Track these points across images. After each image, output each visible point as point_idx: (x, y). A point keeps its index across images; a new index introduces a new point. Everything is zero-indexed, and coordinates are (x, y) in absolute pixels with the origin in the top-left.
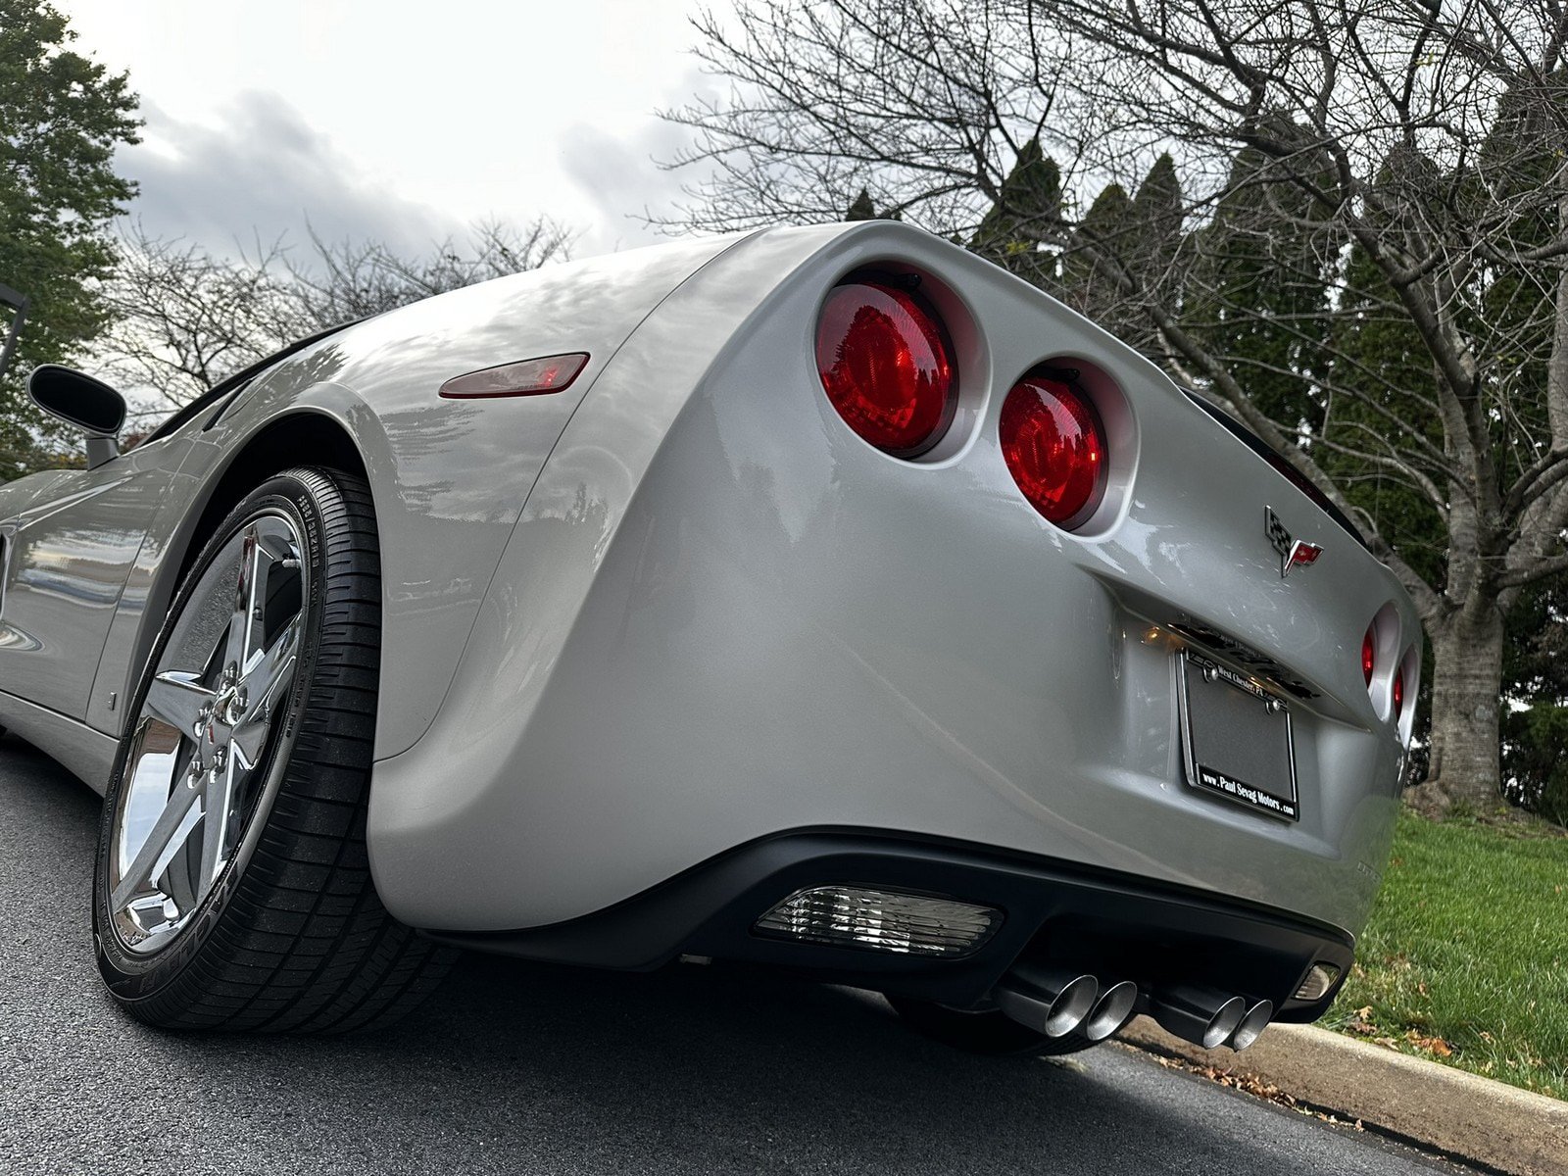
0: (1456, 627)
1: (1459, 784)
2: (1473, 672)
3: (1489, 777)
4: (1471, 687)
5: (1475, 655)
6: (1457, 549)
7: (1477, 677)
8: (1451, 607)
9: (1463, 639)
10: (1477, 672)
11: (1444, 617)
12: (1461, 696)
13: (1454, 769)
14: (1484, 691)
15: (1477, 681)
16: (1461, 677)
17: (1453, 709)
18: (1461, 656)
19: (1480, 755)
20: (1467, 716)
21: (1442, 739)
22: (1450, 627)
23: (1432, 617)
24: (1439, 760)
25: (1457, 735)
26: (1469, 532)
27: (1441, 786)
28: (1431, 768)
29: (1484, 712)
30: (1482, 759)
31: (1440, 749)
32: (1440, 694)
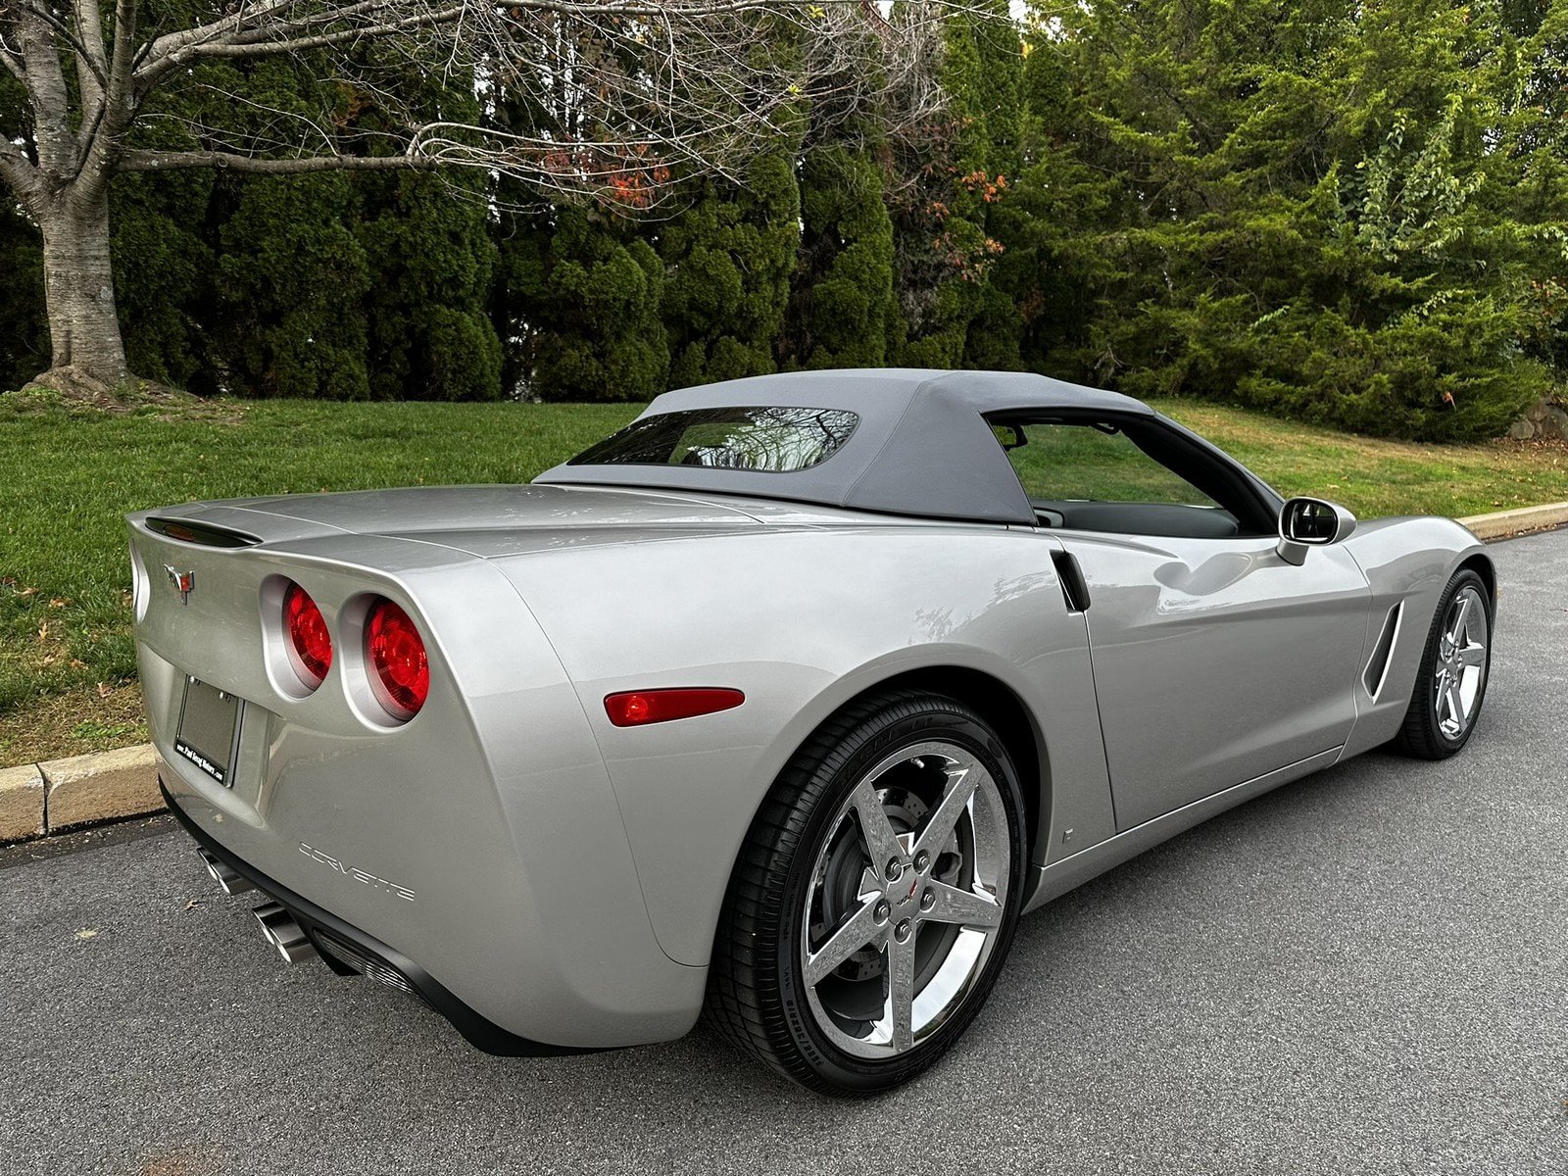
0: (69, 206)
1: (99, 366)
2: (92, 253)
3: (122, 356)
4: (93, 268)
5: (92, 235)
7: (97, 258)
8: (59, 182)
9: (77, 219)
10: (96, 253)
11: (52, 193)
12: (84, 278)
13: (89, 352)
14: (104, 273)
15: (98, 263)
16: (81, 258)
17: (78, 292)
18: (78, 237)
19: (111, 336)
20: (93, 298)
21: (67, 322)
22: (62, 204)
23: (36, 192)
24: (68, 344)
25: (87, 317)
26: (58, 97)
27: (86, 371)
28: (58, 351)
29: (107, 293)
30: (113, 339)
31: (69, 332)
32: (58, 276)
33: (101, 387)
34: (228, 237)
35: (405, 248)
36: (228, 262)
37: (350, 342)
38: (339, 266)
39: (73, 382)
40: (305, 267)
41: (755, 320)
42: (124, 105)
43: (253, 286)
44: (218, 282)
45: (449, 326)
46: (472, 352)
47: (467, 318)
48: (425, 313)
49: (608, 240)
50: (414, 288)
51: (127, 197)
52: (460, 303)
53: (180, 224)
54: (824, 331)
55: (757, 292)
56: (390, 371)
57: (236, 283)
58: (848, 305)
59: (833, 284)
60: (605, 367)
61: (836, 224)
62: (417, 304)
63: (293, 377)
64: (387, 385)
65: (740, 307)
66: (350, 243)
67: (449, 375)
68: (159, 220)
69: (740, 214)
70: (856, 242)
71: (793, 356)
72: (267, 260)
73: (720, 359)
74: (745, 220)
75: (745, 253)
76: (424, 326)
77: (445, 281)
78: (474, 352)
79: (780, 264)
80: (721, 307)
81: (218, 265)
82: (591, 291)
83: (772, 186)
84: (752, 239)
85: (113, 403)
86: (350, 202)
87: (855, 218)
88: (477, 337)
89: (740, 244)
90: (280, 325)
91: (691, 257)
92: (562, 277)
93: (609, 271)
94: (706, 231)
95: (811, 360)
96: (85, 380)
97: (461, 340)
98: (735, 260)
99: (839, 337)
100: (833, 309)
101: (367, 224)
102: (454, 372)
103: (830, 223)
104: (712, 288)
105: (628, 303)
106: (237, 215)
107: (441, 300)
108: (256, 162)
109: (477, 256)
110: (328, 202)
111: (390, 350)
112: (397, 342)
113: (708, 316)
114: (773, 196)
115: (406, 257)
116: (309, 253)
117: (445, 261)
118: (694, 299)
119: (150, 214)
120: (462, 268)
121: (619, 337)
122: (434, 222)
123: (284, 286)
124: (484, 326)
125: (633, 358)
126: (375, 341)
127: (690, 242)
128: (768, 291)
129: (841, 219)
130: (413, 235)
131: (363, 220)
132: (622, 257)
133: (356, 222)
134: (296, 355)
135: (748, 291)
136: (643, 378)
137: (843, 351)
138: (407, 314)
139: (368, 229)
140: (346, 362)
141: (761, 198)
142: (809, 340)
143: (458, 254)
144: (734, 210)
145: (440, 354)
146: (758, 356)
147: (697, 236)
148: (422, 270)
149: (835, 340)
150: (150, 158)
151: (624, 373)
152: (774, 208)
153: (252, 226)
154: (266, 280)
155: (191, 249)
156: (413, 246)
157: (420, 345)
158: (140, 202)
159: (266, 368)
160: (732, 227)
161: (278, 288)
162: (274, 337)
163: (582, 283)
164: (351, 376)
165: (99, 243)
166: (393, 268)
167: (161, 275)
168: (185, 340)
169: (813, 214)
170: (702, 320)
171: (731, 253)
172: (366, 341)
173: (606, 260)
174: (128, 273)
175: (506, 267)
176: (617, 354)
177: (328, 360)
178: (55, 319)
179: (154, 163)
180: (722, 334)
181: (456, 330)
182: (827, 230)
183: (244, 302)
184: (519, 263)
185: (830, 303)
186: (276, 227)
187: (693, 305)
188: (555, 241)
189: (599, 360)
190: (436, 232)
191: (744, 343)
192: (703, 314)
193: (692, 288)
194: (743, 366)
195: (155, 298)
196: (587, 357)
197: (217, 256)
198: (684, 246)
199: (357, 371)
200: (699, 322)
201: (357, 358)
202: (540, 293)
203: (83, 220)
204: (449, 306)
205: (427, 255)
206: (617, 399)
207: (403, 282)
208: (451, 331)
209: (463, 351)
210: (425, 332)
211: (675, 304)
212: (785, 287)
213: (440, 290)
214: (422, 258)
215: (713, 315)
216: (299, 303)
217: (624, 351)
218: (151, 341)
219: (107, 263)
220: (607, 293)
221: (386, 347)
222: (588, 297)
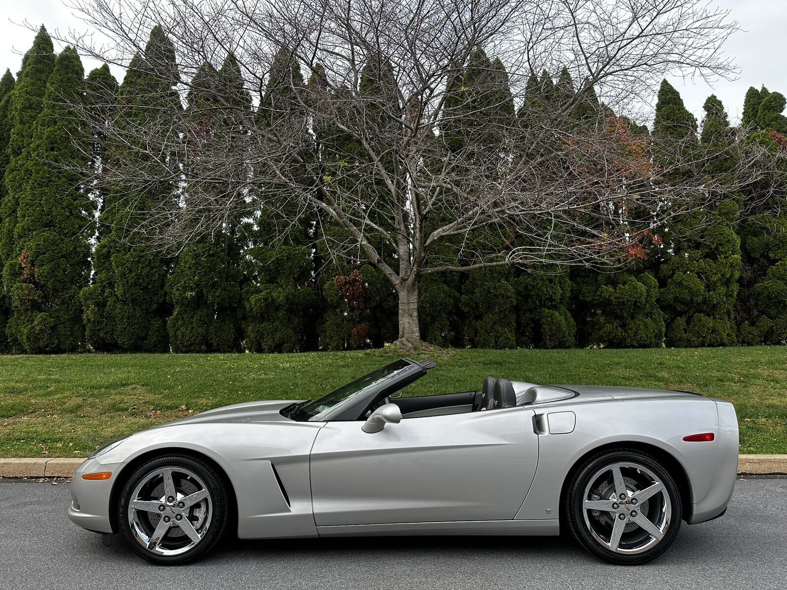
0: (406, 287)
1: (411, 338)
3: (419, 335)
4: (412, 306)
5: (412, 295)
6: (403, 260)
7: (413, 303)
8: (404, 280)
9: (408, 291)
10: (413, 301)
11: (402, 284)
12: (409, 310)
13: (409, 334)
14: (415, 307)
16: (409, 303)
17: (407, 314)
18: (408, 296)
20: (411, 316)
21: (404, 324)
22: (404, 287)
23: (398, 284)
24: (403, 331)
25: (409, 322)
26: (406, 254)
27: (407, 340)
28: (401, 333)
29: (415, 314)
30: (416, 329)
31: (404, 327)
32: (402, 309)
33: (410, 345)
34: (465, 289)
35: (530, 287)
36: (464, 298)
37: (508, 324)
38: (503, 296)
39: (403, 344)
40: (490, 298)
41: (715, 305)
42: (421, 255)
43: (472, 306)
44: (460, 305)
45: (548, 317)
46: (558, 327)
47: (557, 313)
48: (539, 312)
49: (626, 275)
50: (534, 302)
51: (432, 279)
52: (555, 307)
53: (448, 286)
54: (765, 307)
55: (715, 291)
56: (525, 336)
57: (466, 305)
58: (778, 294)
59: (768, 283)
60: (626, 331)
61: (767, 252)
62: (536, 309)
63: (485, 339)
64: (523, 342)
65: (705, 299)
66: (508, 287)
67: (548, 337)
68: (441, 285)
69: (702, 254)
70: (781, 260)
71: (746, 322)
72: (476, 296)
73: (694, 325)
74: (705, 257)
75: (706, 273)
76: (538, 317)
77: (547, 299)
78: (559, 328)
79: (728, 276)
80: (692, 300)
81: (460, 299)
82: (616, 298)
83: (719, 240)
84: (710, 266)
85: (412, 351)
86: (509, 272)
87: (779, 248)
88: (560, 321)
89: (702, 269)
90: (481, 319)
91: (674, 278)
92: (602, 293)
93: (624, 288)
94: (682, 265)
95: (758, 323)
96: (406, 343)
97: (553, 322)
98: (700, 277)
99: (776, 311)
100: (768, 296)
101: (516, 279)
102: (550, 336)
103: (763, 252)
104: (687, 291)
105: (636, 302)
106: (467, 281)
107: (545, 307)
108: (459, 268)
109: (561, 288)
110: (500, 273)
111: (525, 327)
112: (528, 324)
113: (685, 304)
114: (721, 244)
115: (530, 291)
116: (491, 293)
117: (547, 291)
118: (677, 297)
119: (439, 284)
120: (554, 293)
121: (633, 317)
122: (542, 276)
123: (483, 305)
124: (566, 315)
125: (641, 327)
126: (519, 324)
127: (674, 270)
128: (723, 290)
129: (770, 249)
130: (533, 282)
131: (514, 278)
132: (632, 282)
133: (511, 279)
134: (486, 331)
135: (709, 291)
136: (647, 336)
137: (779, 318)
138: (531, 313)
139: (516, 281)
140: (506, 333)
141: (713, 246)
142: (755, 313)
143: (553, 287)
144: (698, 253)
145: (544, 329)
146: (719, 323)
147: (678, 268)
148: (537, 295)
149: (773, 312)
150: (429, 270)
151: (636, 334)
152: (721, 250)
153: (473, 284)
154: (477, 303)
155: (452, 294)
156: (533, 286)
157: (537, 325)
158: (436, 280)
159: (476, 336)
160: (697, 261)
161: (481, 306)
162: (479, 324)
163: (611, 295)
164: (507, 339)
165: (414, 298)
166: (525, 295)
167: (441, 304)
168: (449, 326)
169: (753, 248)
170: (682, 306)
171: (697, 273)
172: (515, 324)
173: (624, 283)
174: (430, 305)
175: (579, 290)
176: (632, 325)
177: (499, 333)
178: (401, 323)
179: (430, 271)
180: (695, 313)
181: (551, 319)
182: (762, 256)
183: (469, 312)
184: (585, 288)
185: (766, 293)
186: (480, 284)
187: (676, 299)
188: (600, 278)
189: (623, 329)
190: (542, 280)
191: (709, 316)
192: (683, 304)
193: (675, 292)
194: (709, 329)
195: (439, 312)
196: (616, 327)
197: (460, 296)
198: (671, 273)
199: (510, 337)
200: (680, 307)
201: (511, 331)
202: (594, 300)
203: (410, 292)
204: (549, 309)
205: (539, 289)
206: (633, 347)
207: (530, 300)
208: (549, 319)
209: (554, 327)
210: (539, 320)
211: (666, 300)
212: (735, 288)
213: (545, 302)
214: (537, 291)
215: (689, 304)
216: (488, 311)
217: (635, 324)
218: (437, 327)
219: (416, 304)
220: (624, 298)
221: (524, 326)
222: (614, 300)
